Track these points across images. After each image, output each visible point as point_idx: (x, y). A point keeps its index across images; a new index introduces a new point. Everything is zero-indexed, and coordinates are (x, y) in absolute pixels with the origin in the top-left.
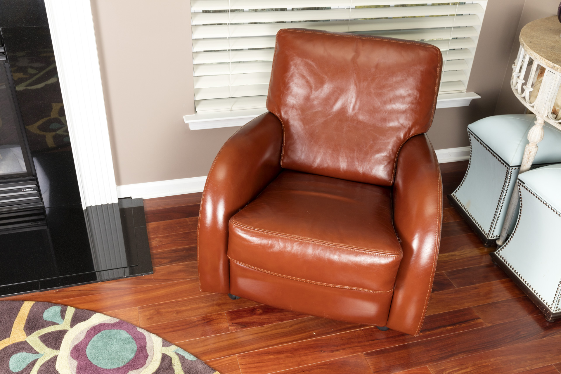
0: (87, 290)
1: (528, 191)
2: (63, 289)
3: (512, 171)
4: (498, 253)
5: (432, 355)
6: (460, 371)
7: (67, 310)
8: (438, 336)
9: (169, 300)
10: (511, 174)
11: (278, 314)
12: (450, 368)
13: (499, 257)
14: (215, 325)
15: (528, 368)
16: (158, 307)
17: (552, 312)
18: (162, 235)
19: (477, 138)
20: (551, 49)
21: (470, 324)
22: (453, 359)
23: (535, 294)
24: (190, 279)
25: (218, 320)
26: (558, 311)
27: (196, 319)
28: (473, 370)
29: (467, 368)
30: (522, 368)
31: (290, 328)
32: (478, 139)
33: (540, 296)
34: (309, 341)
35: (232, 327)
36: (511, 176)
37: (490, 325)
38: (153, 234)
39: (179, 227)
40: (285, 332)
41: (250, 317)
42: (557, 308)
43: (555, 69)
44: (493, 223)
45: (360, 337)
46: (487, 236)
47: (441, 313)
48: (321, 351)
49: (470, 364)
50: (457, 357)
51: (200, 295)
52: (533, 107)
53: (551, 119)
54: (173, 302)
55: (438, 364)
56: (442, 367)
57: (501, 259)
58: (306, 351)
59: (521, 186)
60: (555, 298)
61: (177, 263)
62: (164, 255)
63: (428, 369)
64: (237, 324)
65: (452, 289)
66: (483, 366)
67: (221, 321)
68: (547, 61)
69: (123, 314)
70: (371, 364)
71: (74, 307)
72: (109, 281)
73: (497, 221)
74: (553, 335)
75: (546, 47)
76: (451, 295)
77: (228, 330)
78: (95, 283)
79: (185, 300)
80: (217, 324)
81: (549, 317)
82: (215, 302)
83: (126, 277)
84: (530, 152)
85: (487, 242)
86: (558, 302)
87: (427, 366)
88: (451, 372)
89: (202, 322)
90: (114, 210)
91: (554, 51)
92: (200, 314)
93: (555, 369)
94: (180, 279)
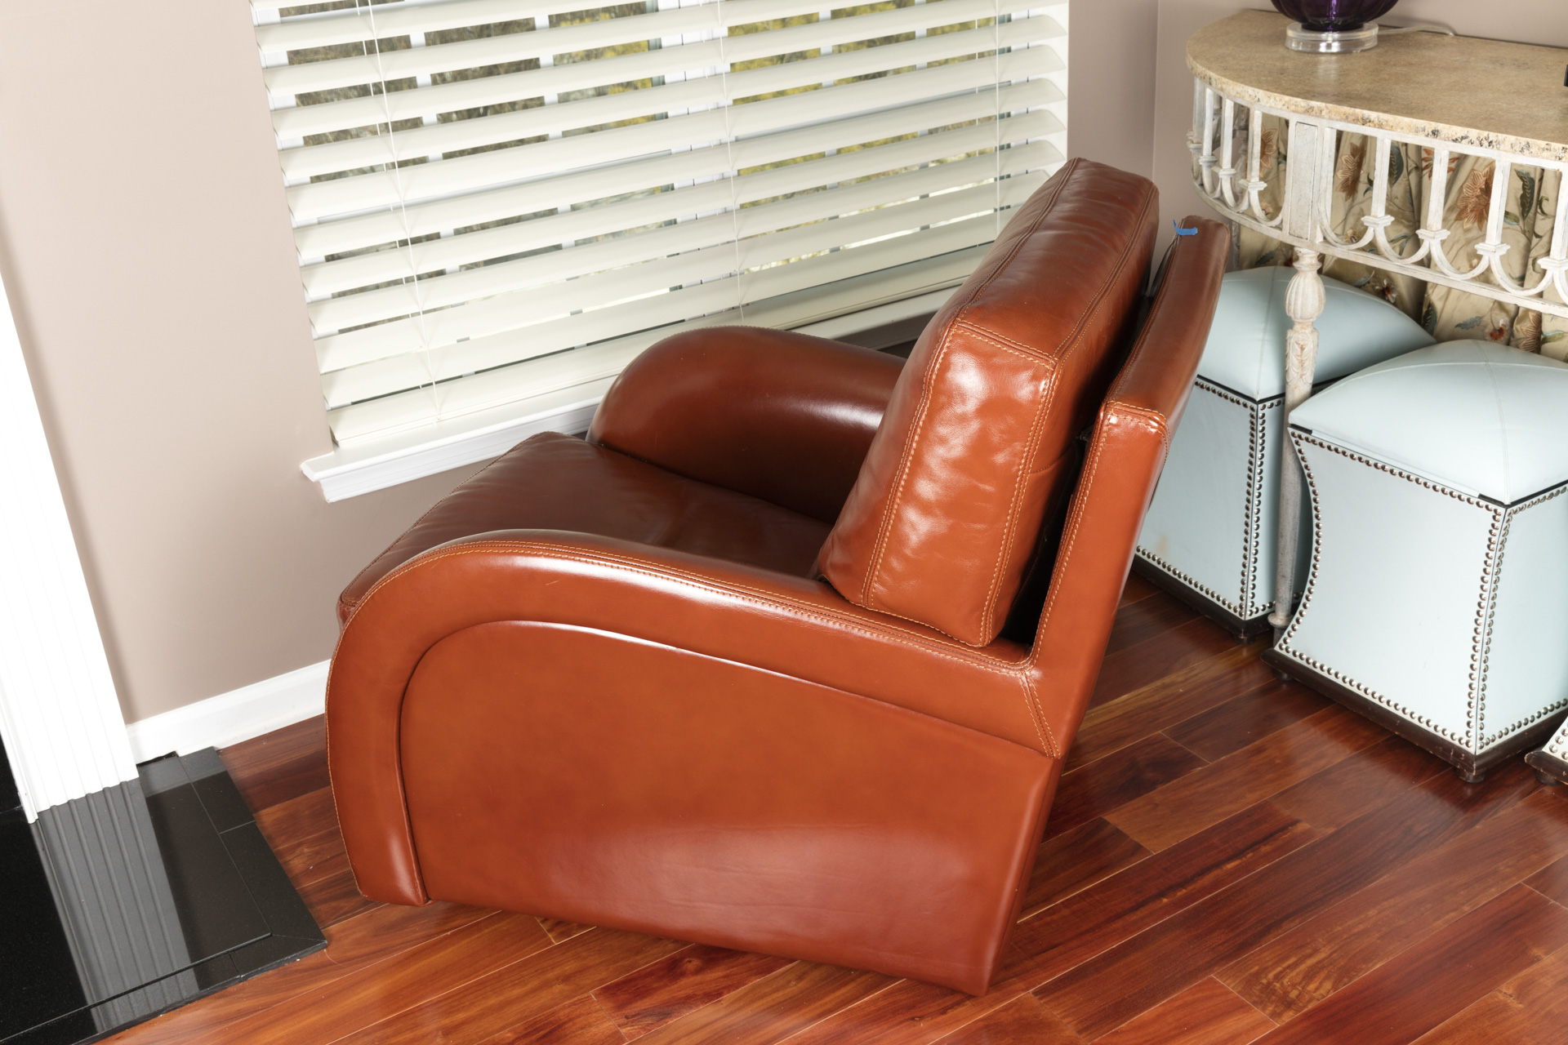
1: (1326, 449)
3: (1264, 415)
4: (1284, 646)
5: (1214, 946)
6: (1301, 963)
8: (1210, 893)
9: (406, 1005)
10: (1264, 422)
12: (1273, 964)
13: (1290, 655)
14: (575, 1036)
15: (1466, 908)
16: (379, 1034)
17: (1473, 753)
18: (315, 835)
20: (1282, 74)
21: (1278, 843)
22: (1272, 939)
23: (1415, 721)
25: (579, 1020)
26: (1486, 748)
27: (509, 1035)
28: (1335, 952)
29: (1316, 951)
30: (1452, 911)
31: (800, 985)
33: (1430, 723)
34: (866, 1002)
35: (629, 1028)
36: (1264, 429)
37: (1331, 830)
38: (283, 838)
40: (790, 998)
41: (673, 987)
42: (1481, 739)
43: (1314, 113)
44: (1246, 574)
46: (1241, 615)
47: (1193, 835)
48: (913, 1019)
49: (1321, 940)
50: (1280, 931)
52: (1279, 227)
53: (1337, 244)
54: (422, 1009)
55: (1238, 963)
56: (1252, 968)
57: (1297, 659)
58: (870, 1030)
59: (1303, 443)
60: (1468, 713)
62: (339, 887)
63: (1217, 982)
64: (639, 1017)
65: (1200, 768)
66: (1355, 934)
67: (591, 1020)
68: (1287, 98)
70: (1063, 1014)
72: (194, 1003)
73: (1255, 565)
74: (1495, 813)
75: (1267, 72)
76: (1202, 785)
77: (621, 1040)
78: (149, 1022)
79: (458, 993)
80: (580, 1032)
81: (1467, 770)
82: (551, 975)
83: (245, 979)
84: (1302, 349)
85: (1243, 630)
86: (1479, 722)
87: (1212, 975)
88: (1281, 972)
89: (534, 1038)
90: (130, 804)
91: (1291, 77)
92: (517, 1017)
93: (1532, 892)
94: (418, 939)
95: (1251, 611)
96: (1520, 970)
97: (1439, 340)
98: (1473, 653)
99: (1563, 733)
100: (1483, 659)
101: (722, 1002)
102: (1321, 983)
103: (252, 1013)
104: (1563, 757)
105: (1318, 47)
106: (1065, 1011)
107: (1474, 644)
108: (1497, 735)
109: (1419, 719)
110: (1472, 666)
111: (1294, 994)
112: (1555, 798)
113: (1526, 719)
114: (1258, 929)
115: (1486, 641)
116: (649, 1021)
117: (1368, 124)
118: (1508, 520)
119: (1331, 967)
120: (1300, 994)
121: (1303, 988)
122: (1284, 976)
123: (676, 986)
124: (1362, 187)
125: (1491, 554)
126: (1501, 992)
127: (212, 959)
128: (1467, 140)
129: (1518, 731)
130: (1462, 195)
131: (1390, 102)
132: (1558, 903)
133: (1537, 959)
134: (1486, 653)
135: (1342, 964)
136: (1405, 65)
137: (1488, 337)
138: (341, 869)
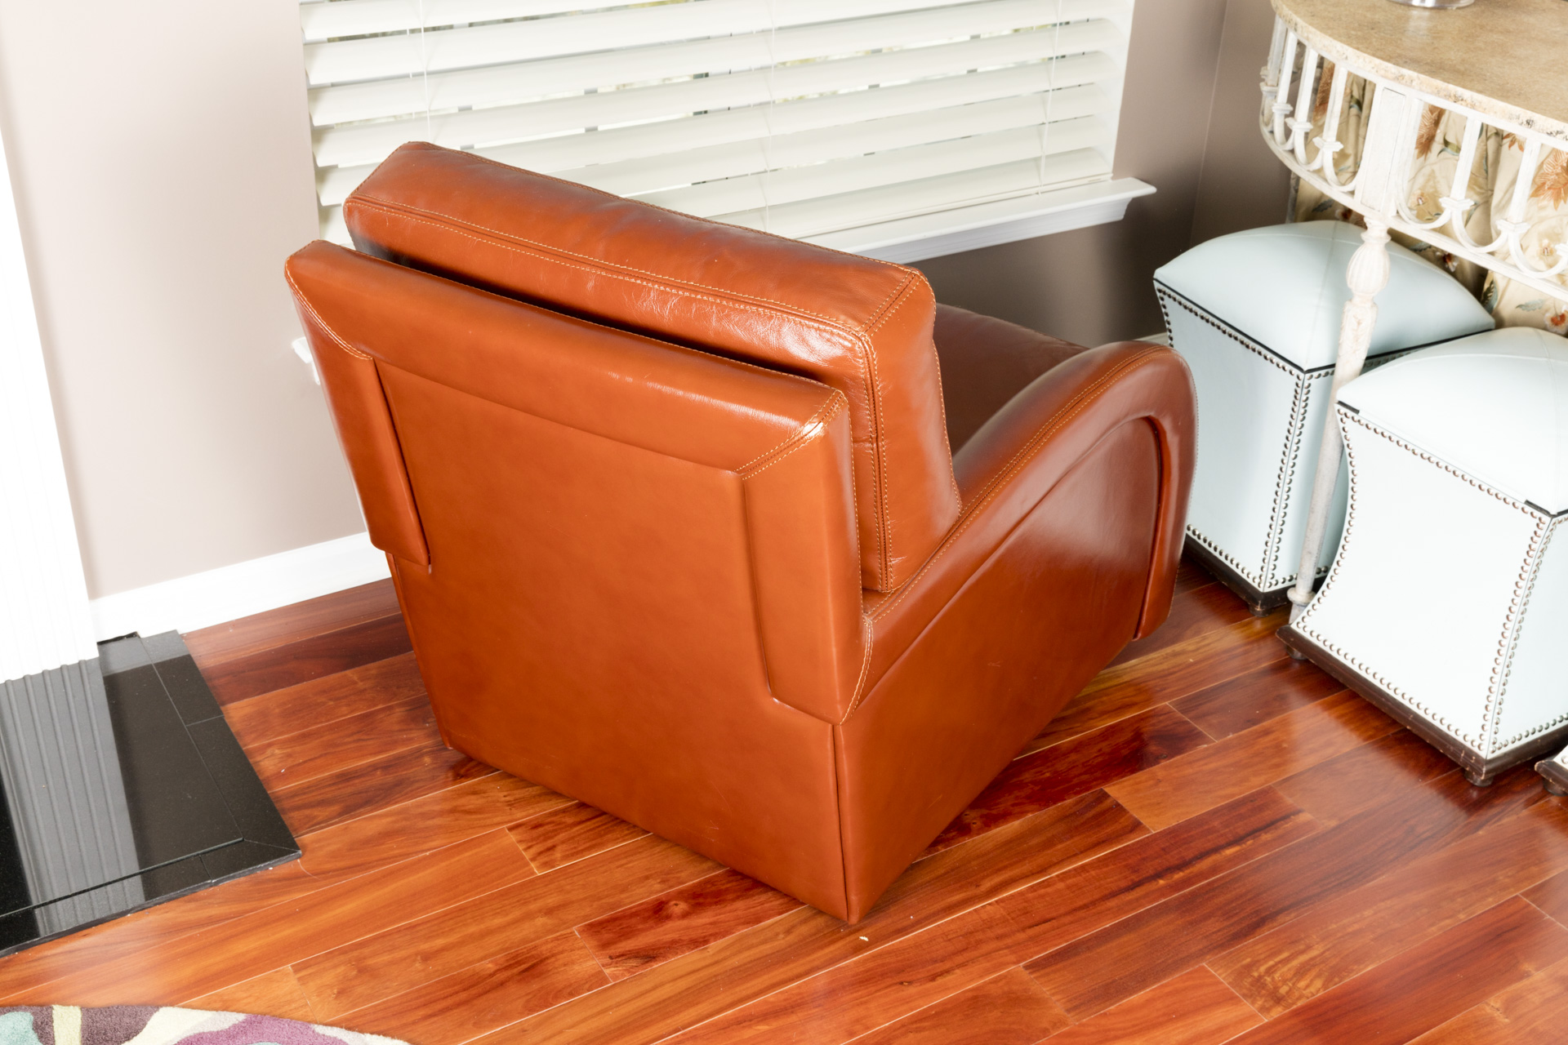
0: (96, 947)
1: (1372, 431)
2: (12, 956)
3: (1309, 385)
4: (1301, 625)
5: (1208, 933)
6: (1293, 959)
7: (54, 1016)
8: (1207, 879)
9: (384, 926)
10: (1309, 392)
11: (740, 905)
12: (1265, 958)
13: (1306, 635)
14: (558, 973)
15: (1462, 917)
16: (356, 953)
17: (1484, 757)
18: (286, 736)
19: (1189, 304)
20: (1373, 29)
21: (1280, 831)
22: (1266, 932)
23: (1429, 718)
24: (428, 853)
25: (561, 956)
26: (1498, 753)
27: (490, 965)
28: (1328, 950)
29: (1309, 948)
30: (1447, 918)
31: (788, 938)
32: (1195, 308)
33: (1443, 722)
34: (855, 962)
35: (613, 969)
36: (1307, 398)
37: (1333, 823)
38: (253, 736)
39: (331, 703)
40: (778, 952)
41: (658, 930)
42: (1494, 743)
43: (1404, 81)
44: (1270, 544)
45: (997, 924)
46: (1259, 585)
47: (1194, 815)
48: (902, 983)
49: (1315, 937)
50: (1275, 924)
51: (477, 894)
53: (1410, 221)
54: (400, 931)
55: (1231, 953)
56: (1243, 960)
57: (1314, 640)
58: (858, 991)
59: (1348, 421)
60: (1484, 716)
61: (367, 813)
62: (314, 794)
63: (1208, 971)
64: (623, 958)
65: (1205, 746)
66: (1348, 934)
67: (574, 958)
68: (1378, 61)
69: (250, 996)
70: (1053, 991)
71: (74, 1005)
72: (163, 905)
73: (1280, 536)
74: (1499, 820)
75: (1356, 25)
76: (1206, 764)
77: (604, 980)
78: (117, 921)
79: (437, 917)
80: (562, 969)
81: (1477, 774)
82: (533, 907)
83: (216, 884)
84: (1359, 323)
85: (1260, 602)
86: (1494, 726)
87: (1204, 964)
88: (1273, 966)
89: (516, 970)
90: (87, 686)
91: (1382, 34)
92: (498, 948)
93: (1529, 905)
94: (396, 857)
95: (1271, 584)
96: (1510, 984)
97: (1500, 324)
98: (1497, 656)
100: (1507, 664)
101: (709, 950)
102: (1312, 981)
103: (224, 920)
106: (1055, 988)
107: (1499, 647)
108: (1510, 740)
109: (1433, 716)
110: (1494, 669)
111: (1284, 990)
112: (1561, 809)
113: (1541, 726)
114: (1254, 920)
115: (1511, 646)
116: (633, 963)
117: (1460, 102)
118: (1552, 529)
119: (1323, 965)
120: (1290, 990)
121: (1294, 984)
122: (1275, 971)
123: (662, 929)
124: (1437, 146)
125: (1529, 560)
126: (1488, 1004)
127: (182, 860)
128: (1562, 136)
129: (1531, 738)
130: (1542, 171)
131: (1485, 80)
132: (1553, 919)
133: (1527, 975)
134: (1510, 658)
135: (1334, 962)
136: (1502, 33)
137: (1548, 323)
138: (315, 774)
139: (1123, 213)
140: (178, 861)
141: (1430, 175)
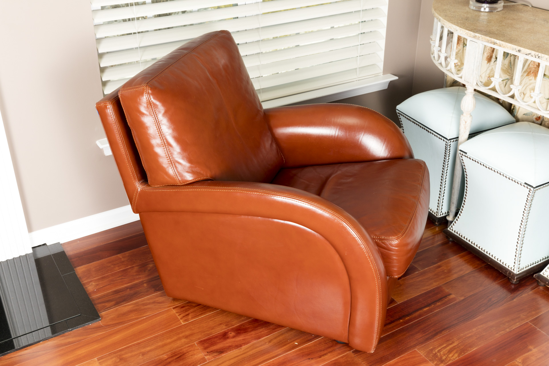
0: (29, 353)
1: (472, 160)
3: (450, 144)
4: (451, 228)
5: (417, 338)
6: (447, 347)
8: (417, 319)
9: (129, 343)
10: (450, 147)
11: (253, 333)
12: (437, 347)
13: (453, 232)
14: (189, 358)
15: (508, 330)
16: (119, 353)
17: (516, 273)
18: (97, 278)
19: (408, 118)
20: (466, 20)
21: (443, 302)
22: (438, 337)
24: (145, 318)
25: (191, 352)
26: (520, 272)
27: (166, 356)
28: (460, 343)
29: (453, 342)
30: (503, 331)
31: (269, 344)
32: (410, 119)
33: (501, 261)
34: (293, 352)
35: (208, 356)
36: (450, 149)
37: (462, 298)
38: (85, 278)
39: (112, 266)
40: (266, 349)
41: (224, 342)
42: (519, 268)
43: (476, 38)
44: (440, 200)
46: (437, 215)
47: (413, 297)
48: (309, 359)
49: (455, 339)
50: (441, 334)
51: (162, 331)
52: (461, 77)
53: (481, 86)
54: (135, 345)
55: (425, 345)
56: (430, 347)
57: (456, 234)
58: (294, 362)
59: (464, 158)
60: (515, 259)
61: (124, 304)
62: (106, 298)
63: (417, 352)
64: (212, 352)
65: (418, 272)
66: (467, 337)
67: (195, 353)
68: (467, 31)
70: (362, 360)
72: (53, 338)
73: (443, 197)
74: (521, 295)
75: (461, 19)
76: (417, 279)
77: (205, 360)
78: (37, 344)
79: (148, 340)
80: (191, 357)
81: (513, 279)
82: (181, 335)
83: (71, 330)
84: (466, 122)
85: (437, 221)
86: (519, 262)
87: (416, 349)
88: (440, 349)
89: (174, 358)
90: (29, 263)
91: (470, 22)
92: (169, 350)
93: (531, 325)
94: (133, 319)
95: (441, 214)
96: (524, 354)
97: (518, 121)
98: (518, 237)
99: (548, 268)
100: (522, 240)
101: (242, 349)
102: (454, 354)
103: (74, 343)
104: (547, 277)
105: (481, 9)
106: (363, 359)
107: (519, 234)
108: (525, 267)
109: (497, 259)
110: (517, 242)
111: (444, 358)
112: (543, 291)
113: (536, 262)
114: (434, 333)
115: (523, 234)
116: (215, 354)
117: (496, 44)
118: (534, 192)
119: (458, 348)
120: (446, 358)
121: (448, 356)
122: (441, 351)
123: (226, 342)
124: (493, 59)
125: (527, 204)
126: (517, 361)
127: (59, 322)
128: (531, 55)
129: (532, 266)
130: (529, 67)
131: (505, 36)
132: (540, 330)
133: (530, 350)
134: (523, 238)
135: (462, 348)
136: (511, 19)
137: (535, 120)
138: (106, 291)
139: (387, 86)
140: (58, 323)
141: (491, 70)
